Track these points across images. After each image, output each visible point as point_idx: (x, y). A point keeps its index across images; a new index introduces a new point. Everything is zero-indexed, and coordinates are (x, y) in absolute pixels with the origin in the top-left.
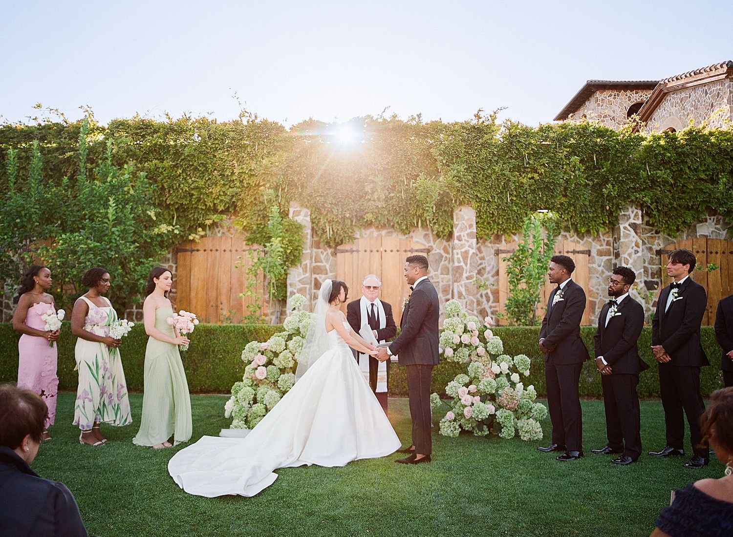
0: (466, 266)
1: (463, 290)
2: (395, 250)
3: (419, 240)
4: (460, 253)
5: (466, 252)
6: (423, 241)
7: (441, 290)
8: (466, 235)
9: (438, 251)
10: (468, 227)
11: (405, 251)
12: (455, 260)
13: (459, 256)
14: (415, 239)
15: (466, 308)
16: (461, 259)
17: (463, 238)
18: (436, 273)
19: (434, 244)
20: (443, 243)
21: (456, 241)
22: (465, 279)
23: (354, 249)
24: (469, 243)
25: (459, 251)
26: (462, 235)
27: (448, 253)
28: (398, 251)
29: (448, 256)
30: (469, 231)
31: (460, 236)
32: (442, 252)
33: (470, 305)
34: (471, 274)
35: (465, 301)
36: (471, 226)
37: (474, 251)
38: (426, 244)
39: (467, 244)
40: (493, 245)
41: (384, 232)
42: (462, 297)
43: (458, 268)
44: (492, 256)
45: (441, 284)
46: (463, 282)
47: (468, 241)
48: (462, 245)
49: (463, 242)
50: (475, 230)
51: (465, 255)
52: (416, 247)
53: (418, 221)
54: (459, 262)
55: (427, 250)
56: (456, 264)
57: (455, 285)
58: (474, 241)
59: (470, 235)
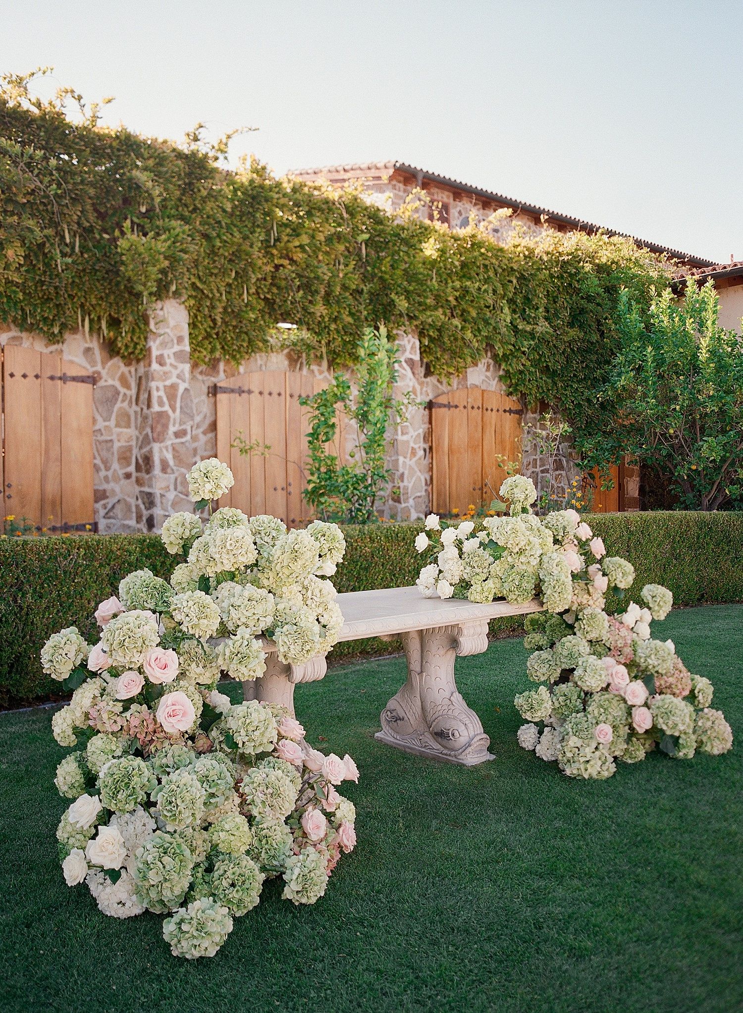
0: (174, 411)
1: (169, 456)
2: (31, 374)
3: (74, 359)
4: (162, 388)
5: (174, 387)
6: (81, 360)
7: (116, 456)
8: (172, 356)
9: (110, 382)
10: (175, 341)
11: (52, 378)
12: (155, 400)
13: (162, 393)
14: (66, 357)
15: (176, 489)
16: (165, 399)
17: (168, 361)
18: (107, 423)
19: (104, 368)
20: (119, 367)
21: (155, 366)
22: (173, 437)
24: (178, 371)
26: (166, 356)
27: (128, 387)
28: (37, 377)
29: (128, 393)
30: (177, 348)
31: (162, 356)
32: (117, 384)
33: (182, 483)
34: (183, 427)
35: (173, 477)
36: (180, 339)
37: (186, 385)
38: (88, 367)
39: (175, 373)
40: (205, 378)
42: (169, 470)
43: (161, 415)
44: (204, 397)
45: (117, 445)
46: (169, 443)
47: (175, 367)
48: (165, 373)
49: (167, 368)
50: (188, 349)
51: (172, 391)
52: (73, 372)
53: (83, 321)
54: (161, 404)
55: (93, 380)
56: (156, 408)
57: (156, 447)
58: (187, 367)
59: (178, 355)
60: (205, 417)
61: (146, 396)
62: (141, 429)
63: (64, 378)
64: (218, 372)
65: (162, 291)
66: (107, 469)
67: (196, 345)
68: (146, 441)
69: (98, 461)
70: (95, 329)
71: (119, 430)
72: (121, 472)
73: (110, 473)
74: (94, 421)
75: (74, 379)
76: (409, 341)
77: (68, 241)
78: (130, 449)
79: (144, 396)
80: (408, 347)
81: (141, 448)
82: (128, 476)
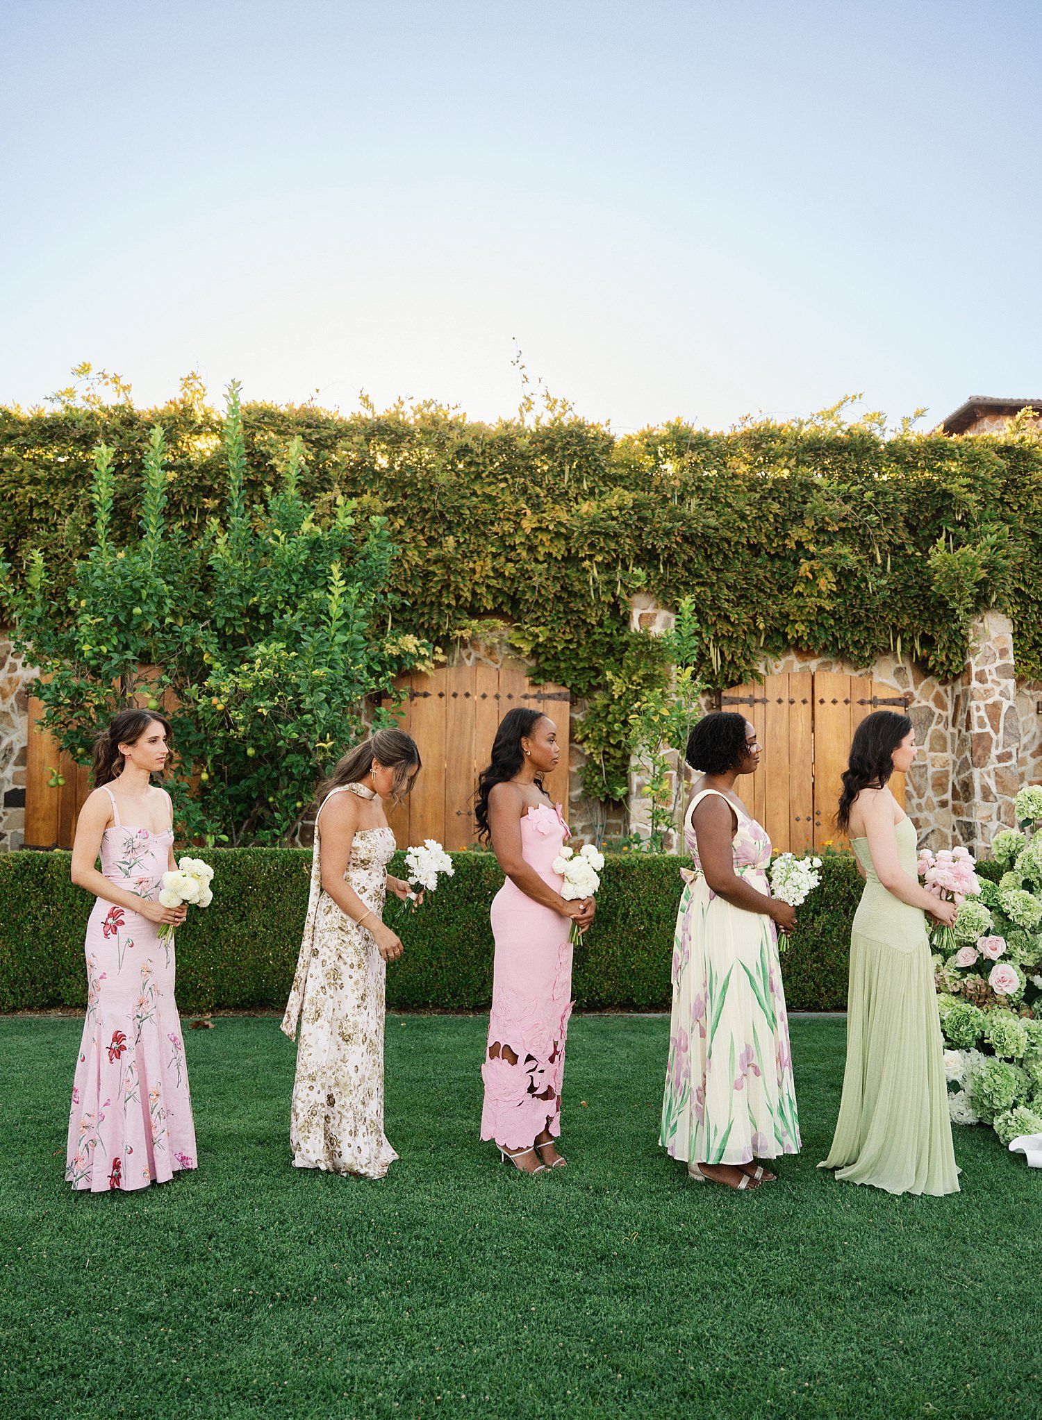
0: (997, 732)
1: (991, 783)
2: (841, 700)
3: (885, 681)
4: (983, 708)
5: (996, 706)
6: (891, 681)
7: (930, 782)
8: (994, 671)
9: (924, 703)
10: (998, 655)
11: (862, 702)
12: (974, 721)
13: (983, 713)
14: (877, 679)
15: (999, 819)
16: (986, 720)
17: (989, 678)
18: (920, 747)
19: (916, 689)
20: (934, 686)
21: (975, 684)
22: (995, 761)
23: (757, 697)
24: (1001, 688)
25: (982, 704)
26: (987, 672)
27: (944, 708)
28: (846, 702)
29: (944, 713)
30: (999, 662)
31: (982, 672)
32: (932, 705)
33: (1006, 813)
34: (1008, 749)
35: (996, 805)
36: (1003, 652)
37: (1011, 703)
38: (900, 688)
39: (997, 690)
40: (1033, 693)
41: (813, 664)
42: (991, 798)
43: (981, 736)
44: (1033, 715)
45: (931, 770)
46: (990, 767)
47: (999, 684)
48: (986, 691)
49: (989, 685)
50: (1012, 662)
51: (994, 710)
52: (883, 695)
53: (895, 640)
54: (982, 725)
55: (904, 701)
56: (976, 729)
57: (976, 772)
58: (1012, 683)
59: (1001, 671)
60: (1034, 737)
61: (965, 716)
62: (959, 752)
63: (874, 702)
65: (982, 602)
66: (920, 796)
67: (1022, 656)
68: (964, 766)
69: (910, 788)
70: (909, 653)
71: (933, 754)
72: (936, 800)
73: (923, 801)
77: (879, 561)
78: (946, 775)
79: (962, 717)
81: (958, 773)
82: (944, 804)
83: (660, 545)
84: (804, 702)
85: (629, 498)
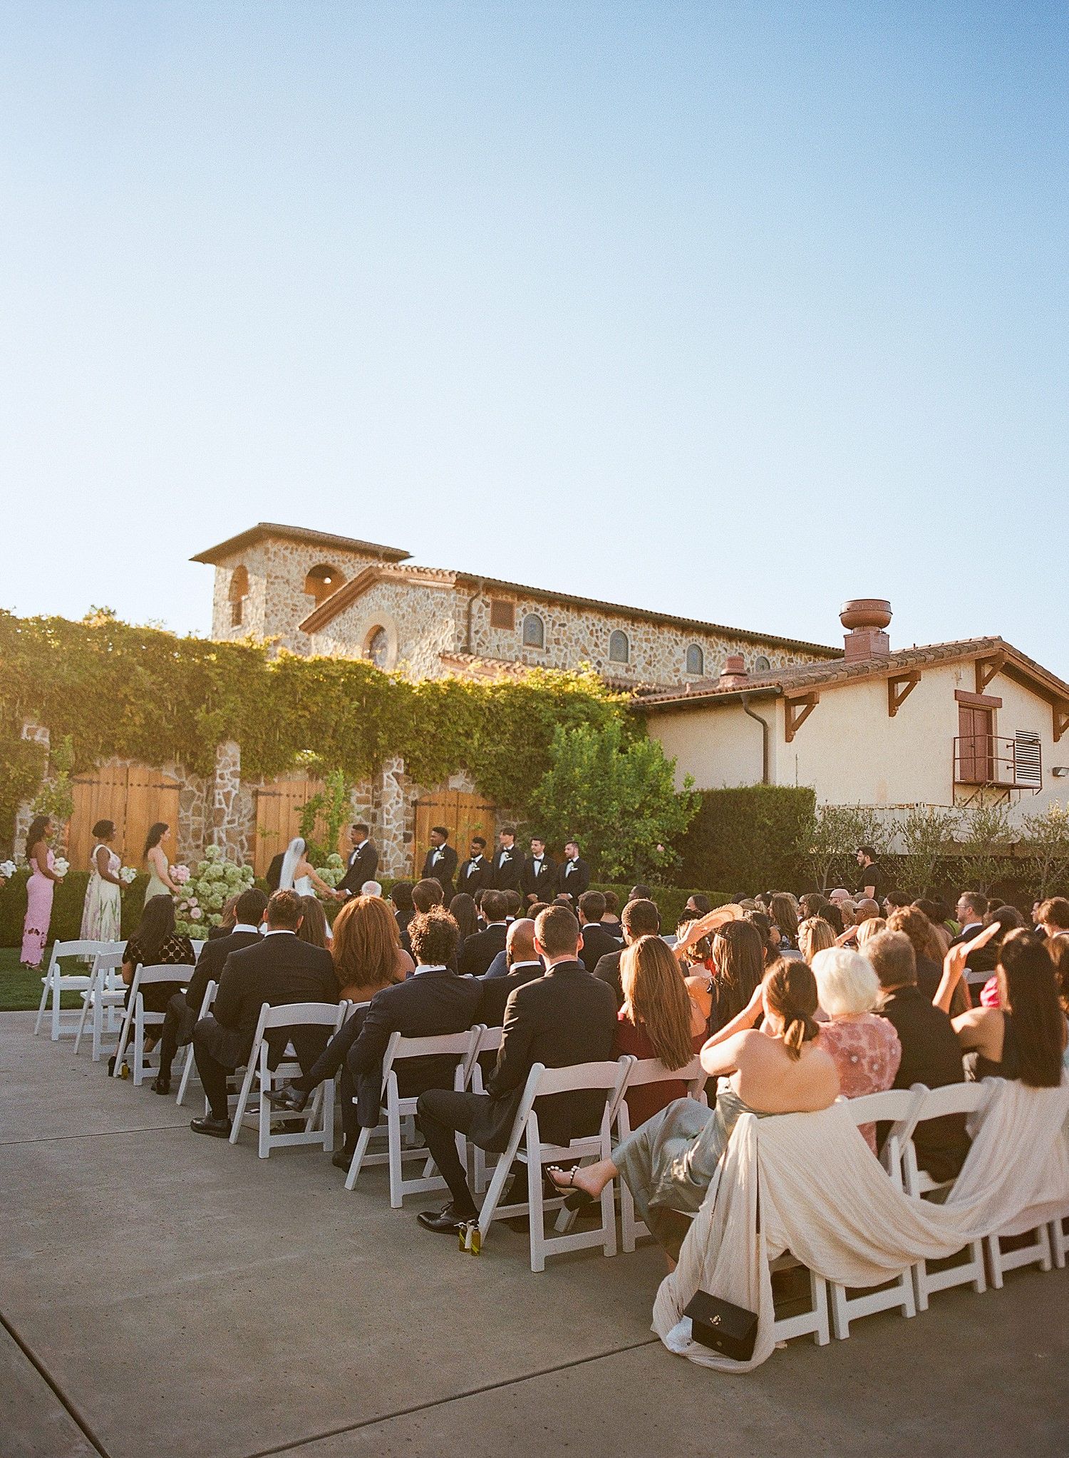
0: (228, 807)
1: (224, 836)
2: (143, 784)
3: (170, 774)
5: (229, 793)
6: (172, 774)
7: (191, 834)
8: (229, 774)
9: (190, 788)
10: (232, 765)
11: (155, 786)
12: (217, 802)
13: (221, 797)
14: (164, 773)
16: (223, 800)
17: (226, 777)
18: (187, 814)
19: (187, 779)
20: (196, 780)
21: (218, 780)
22: (226, 823)
23: (95, 780)
24: (233, 783)
25: (221, 792)
26: (225, 774)
27: (201, 792)
28: (146, 786)
29: (201, 795)
30: (232, 769)
31: (222, 774)
32: (195, 789)
34: (234, 818)
36: (234, 764)
37: (237, 792)
38: (177, 779)
39: (230, 784)
40: (250, 787)
41: (129, 763)
43: (220, 810)
44: (250, 798)
45: (192, 827)
46: (224, 827)
47: (231, 781)
48: (224, 785)
49: (226, 781)
50: (239, 769)
51: (227, 796)
52: (167, 782)
53: (176, 753)
54: (220, 804)
55: (179, 787)
56: (217, 806)
57: (216, 829)
58: (238, 780)
59: (233, 774)
60: (249, 811)
61: (212, 798)
62: (208, 817)
63: (162, 787)
64: (260, 782)
65: (223, 737)
66: (185, 841)
67: (244, 765)
68: (209, 826)
69: (179, 837)
70: (182, 759)
71: (194, 818)
72: (193, 844)
73: (186, 845)
74: (179, 812)
75: (168, 787)
76: (396, 760)
77: (170, 709)
78: (200, 830)
79: (210, 798)
80: (395, 765)
81: (207, 829)
82: (198, 847)
83: (45, 691)
84: (122, 784)
85: (27, 660)
